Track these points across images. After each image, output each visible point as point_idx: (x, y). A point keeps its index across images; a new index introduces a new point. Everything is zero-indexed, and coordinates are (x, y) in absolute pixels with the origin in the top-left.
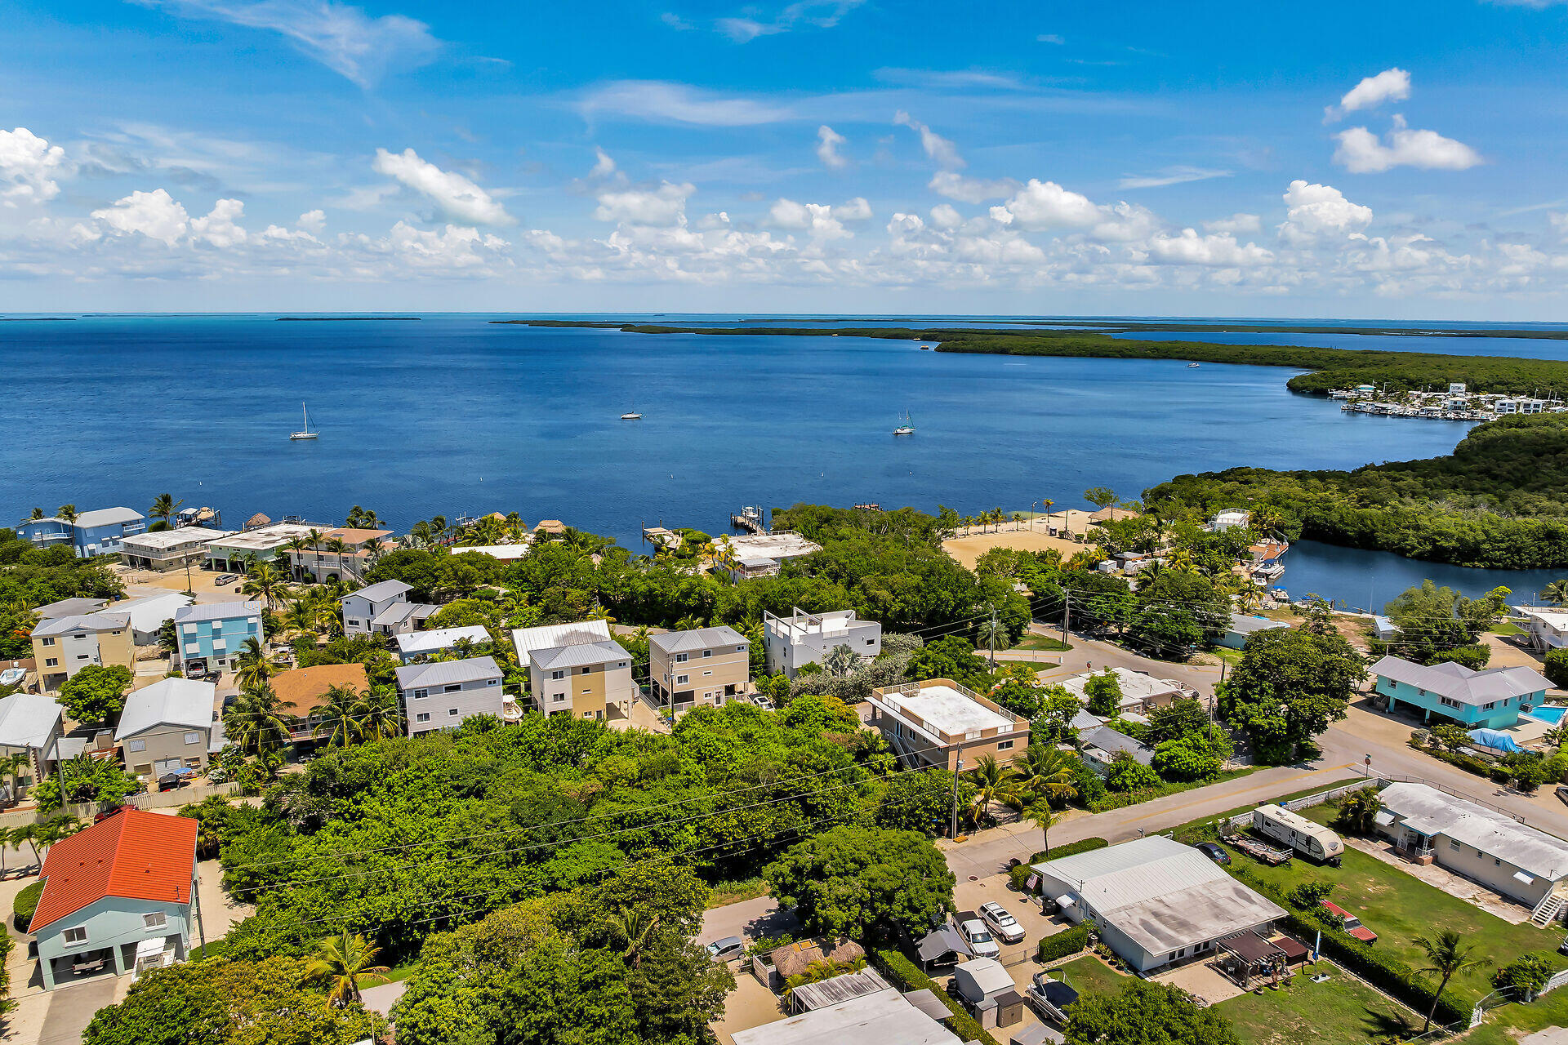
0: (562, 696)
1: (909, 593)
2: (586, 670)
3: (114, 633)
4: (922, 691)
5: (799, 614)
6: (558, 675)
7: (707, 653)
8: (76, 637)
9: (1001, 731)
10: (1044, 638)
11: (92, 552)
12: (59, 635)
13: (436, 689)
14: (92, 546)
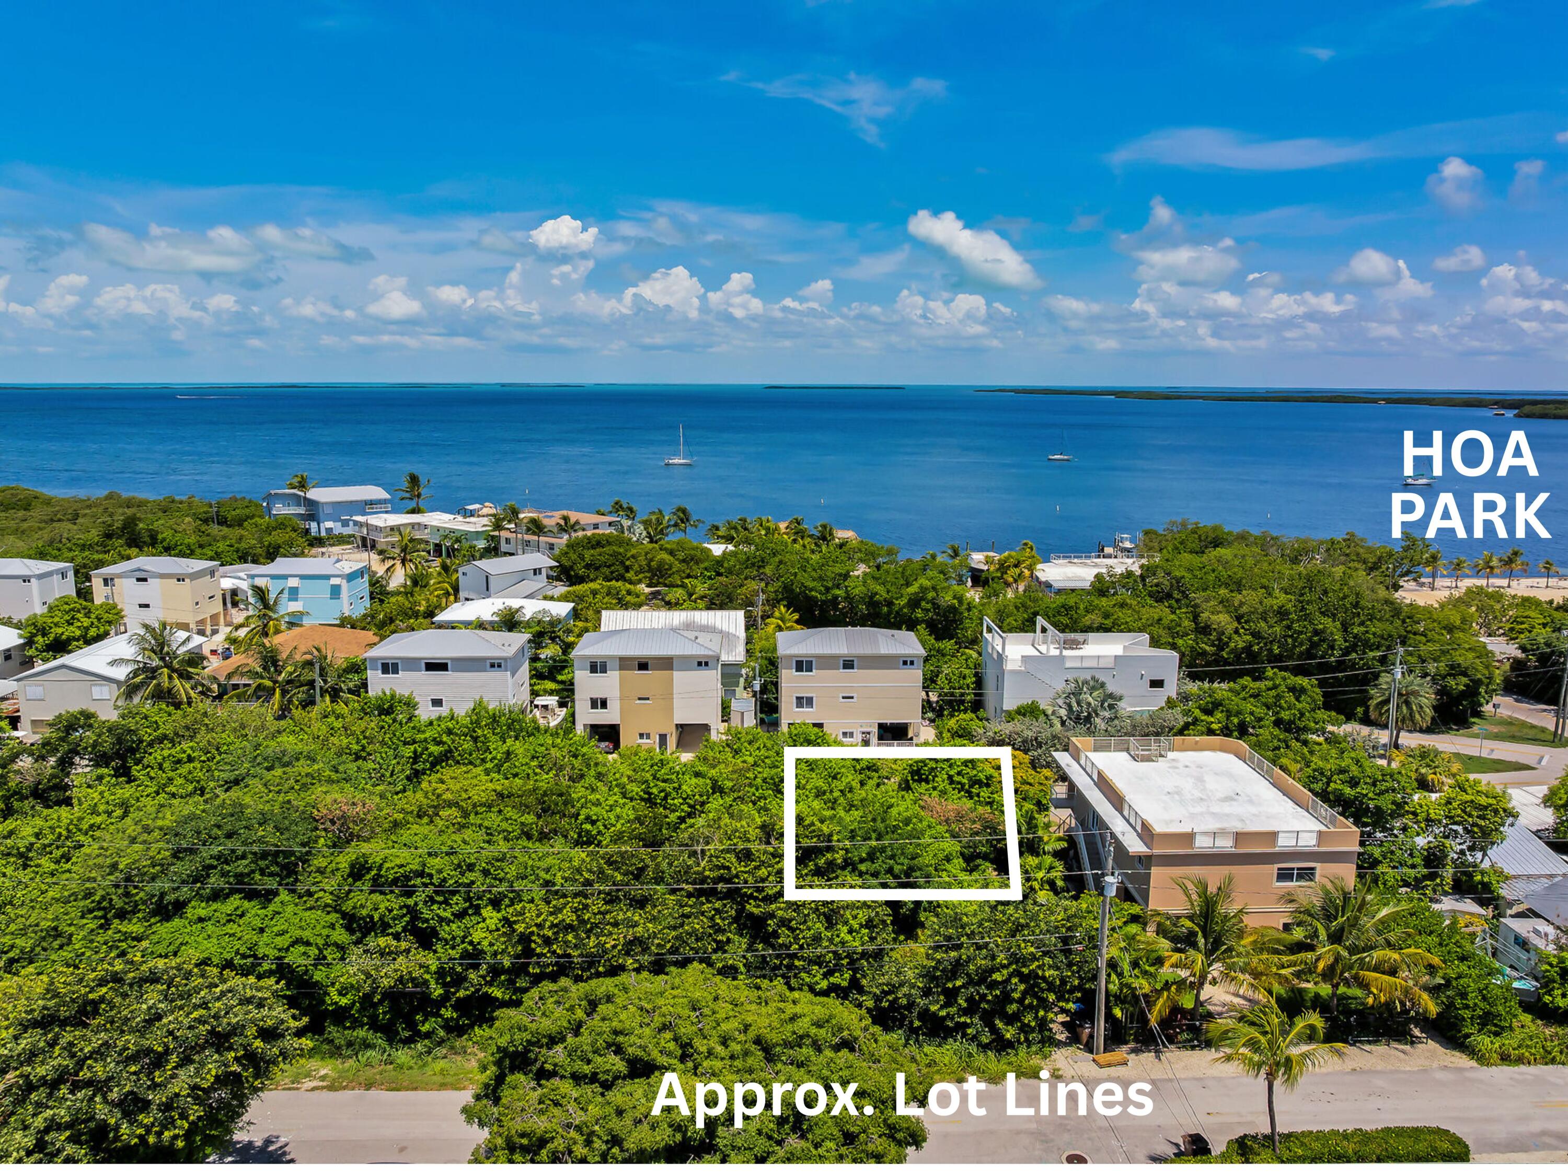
0: (604, 704)
1: (1265, 620)
2: (643, 666)
3: (179, 580)
4: (1171, 755)
5: (1044, 630)
6: (597, 667)
7: (849, 665)
8: (139, 580)
9: (1285, 842)
10: (1523, 724)
11: (329, 530)
12: (120, 576)
13: (411, 664)
14: (329, 524)
